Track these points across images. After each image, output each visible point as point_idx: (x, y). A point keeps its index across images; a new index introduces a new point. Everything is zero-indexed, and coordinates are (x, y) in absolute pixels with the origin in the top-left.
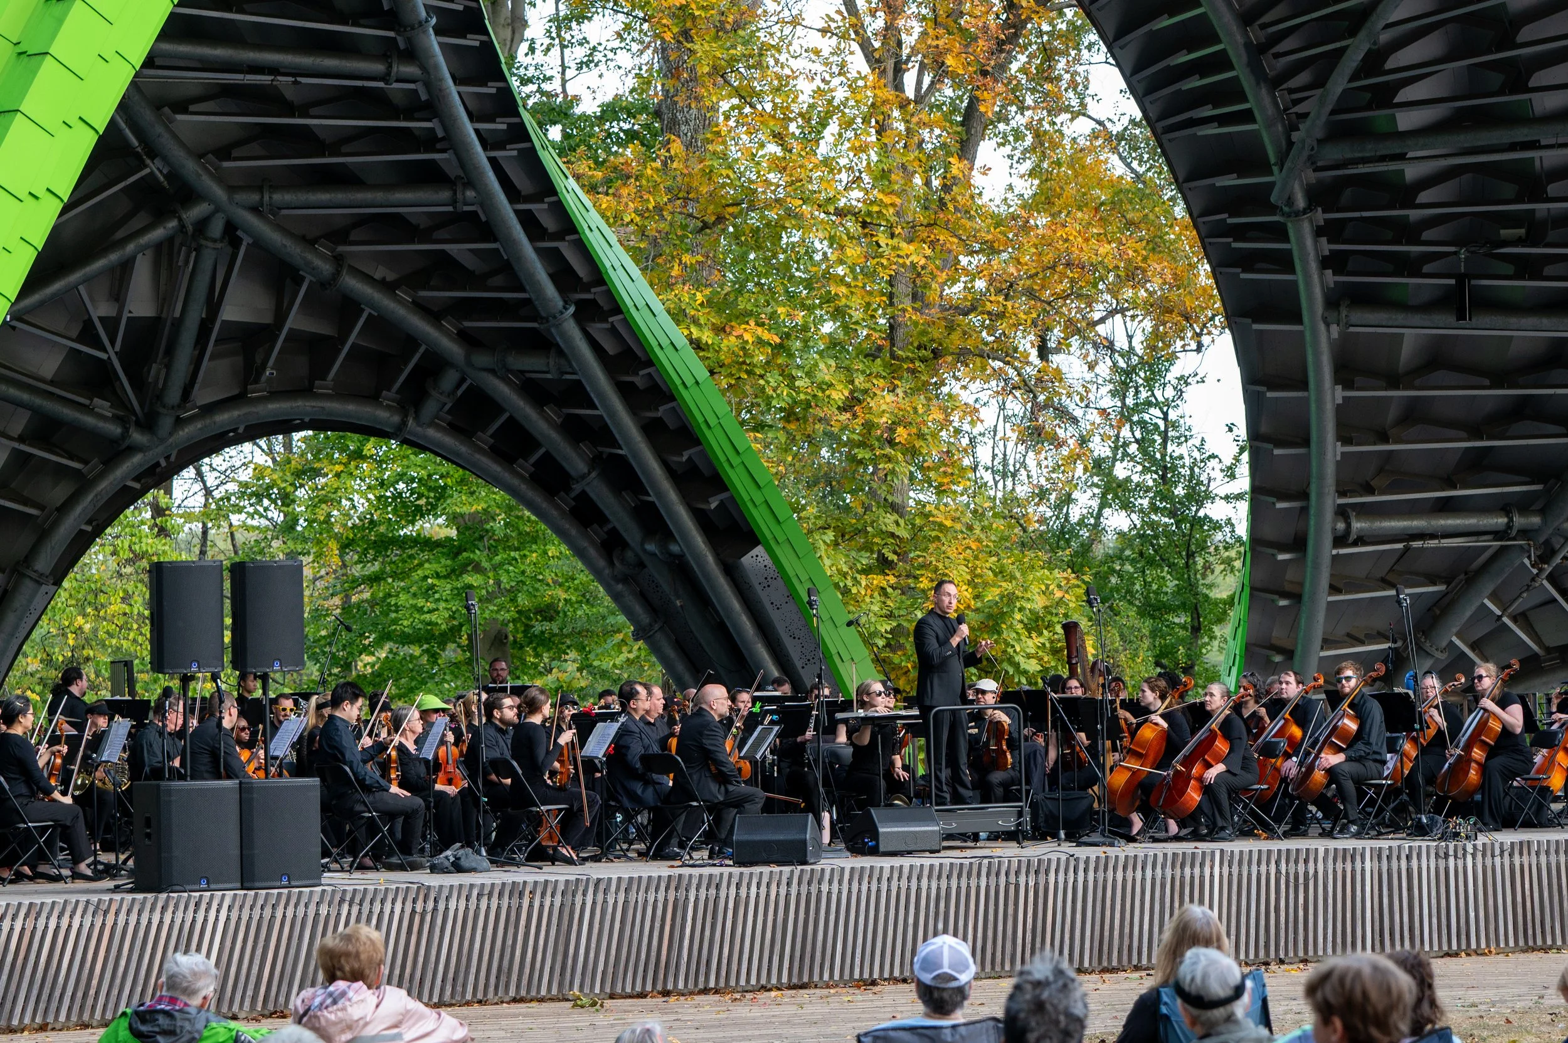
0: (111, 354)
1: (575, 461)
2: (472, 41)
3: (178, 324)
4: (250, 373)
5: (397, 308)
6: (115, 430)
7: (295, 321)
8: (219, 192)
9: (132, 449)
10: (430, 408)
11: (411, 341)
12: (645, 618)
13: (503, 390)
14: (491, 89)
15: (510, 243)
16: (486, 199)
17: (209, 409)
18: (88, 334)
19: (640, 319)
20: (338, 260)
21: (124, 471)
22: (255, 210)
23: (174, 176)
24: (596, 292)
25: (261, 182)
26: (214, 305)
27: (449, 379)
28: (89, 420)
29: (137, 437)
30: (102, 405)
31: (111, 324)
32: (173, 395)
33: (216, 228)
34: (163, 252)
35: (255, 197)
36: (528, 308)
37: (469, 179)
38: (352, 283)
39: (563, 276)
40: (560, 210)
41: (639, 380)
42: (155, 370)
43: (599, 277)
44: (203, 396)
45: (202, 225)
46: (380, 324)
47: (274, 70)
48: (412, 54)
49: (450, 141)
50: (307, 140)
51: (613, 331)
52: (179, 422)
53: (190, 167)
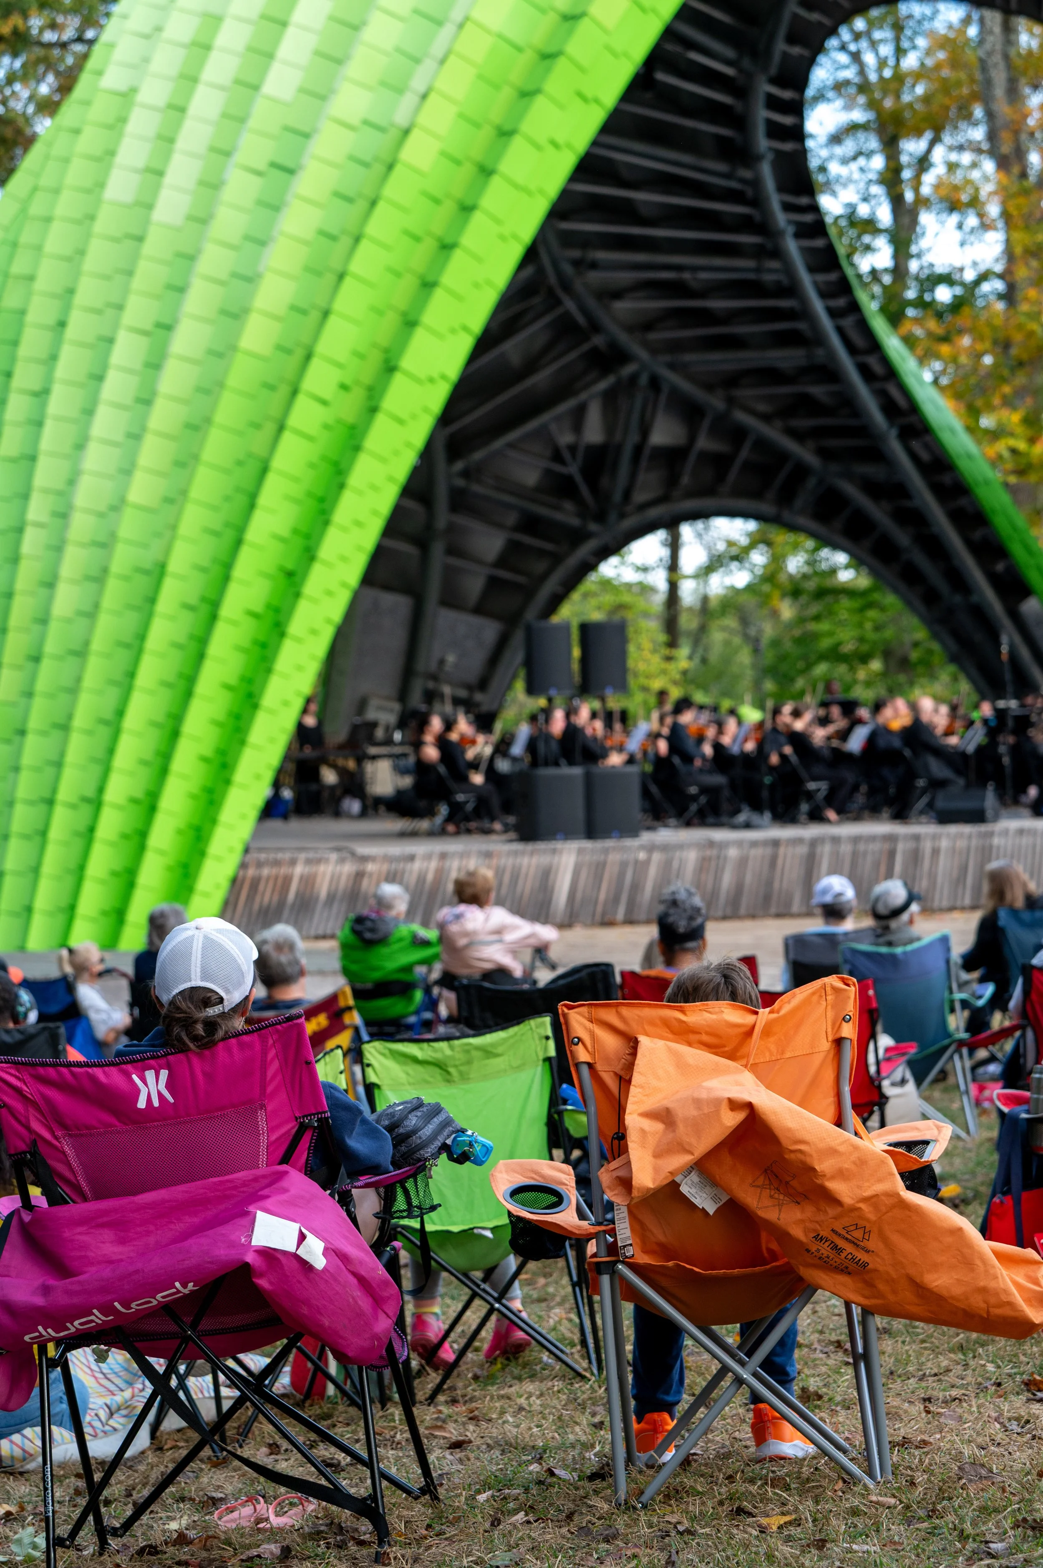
0: (573, 469)
1: (903, 538)
2: (819, 243)
3: (619, 448)
4: (672, 481)
5: (773, 433)
6: (575, 522)
7: (704, 443)
8: (643, 354)
9: (588, 536)
10: (799, 503)
11: (783, 456)
12: (954, 647)
13: (851, 490)
14: (833, 276)
15: (850, 386)
16: (831, 354)
17: (644, 507)
18: (557, 456)
19: (946, 438)
20: (731, 401)
21: (585, 550)
22: (672, 366)
23: (613, 345)
24: (912, 419)
25: (675, 347)
26: (645, 432)
27: (811, 482)
28: (559, 516)
29: (593, 527)
30: (568, 506)
31: (573, 449)
32: (617, 497)
33: (644, 380)
34: (610, 398)
35: (667, 358)
36: (864, 430)
37: (818, 339)
38: (741, 417)
39: (890, 408)
40: (885, 361)
41: (947, 479)
42: (605, 482)
43: (913, 408)
44: (640, 497)
45: (633, 379)
46: (762, 444)
47: (679, 268)
48: (777, 253)
49: (805, 313)
50: (706, 317)
51: (927, 446)
52: (622, 516)
53: (623, 338)
